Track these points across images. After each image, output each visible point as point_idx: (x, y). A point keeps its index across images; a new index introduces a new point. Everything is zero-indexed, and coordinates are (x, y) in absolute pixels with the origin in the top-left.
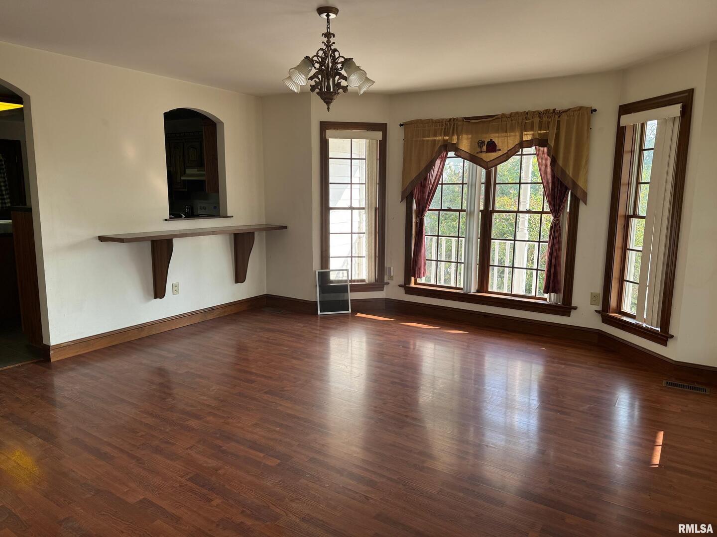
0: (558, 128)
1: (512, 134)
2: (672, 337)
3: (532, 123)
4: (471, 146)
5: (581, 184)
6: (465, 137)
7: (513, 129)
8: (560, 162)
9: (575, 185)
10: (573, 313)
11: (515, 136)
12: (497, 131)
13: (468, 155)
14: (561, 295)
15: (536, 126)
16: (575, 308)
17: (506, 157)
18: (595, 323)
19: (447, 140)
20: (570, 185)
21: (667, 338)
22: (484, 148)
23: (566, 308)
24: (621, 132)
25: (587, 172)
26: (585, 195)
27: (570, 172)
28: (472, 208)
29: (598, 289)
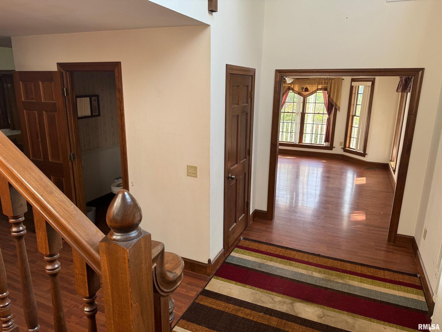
0: (331, 84)
1: (314, 85)
2: (367, 154)
3: (322, 82)
4: (299, 89)
5: (338, 104)
6: (296, 85)
7: (315, 84)
8: (331, 97)
9: (336, 105)
10: (334, 149)
11: (316, 86)
12: (309, 84)
13: (297, 92)
14: (330, 143)
15: (323, 83)
16: (334, 147)
17: (312, 93)
18: (341, 152)
19: (290, 86)
20: (334, 105)
21: (365, 154)
22: (304, 90)
23: (331, 147)
24: (352, 87)
25: (340, 100)
26: (339, 108)
27: (334, 100)
28: (298, 112)
29: (343, 141)
